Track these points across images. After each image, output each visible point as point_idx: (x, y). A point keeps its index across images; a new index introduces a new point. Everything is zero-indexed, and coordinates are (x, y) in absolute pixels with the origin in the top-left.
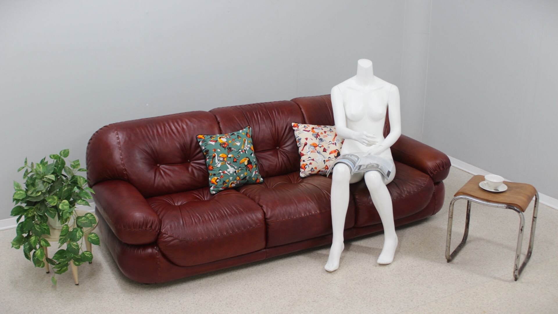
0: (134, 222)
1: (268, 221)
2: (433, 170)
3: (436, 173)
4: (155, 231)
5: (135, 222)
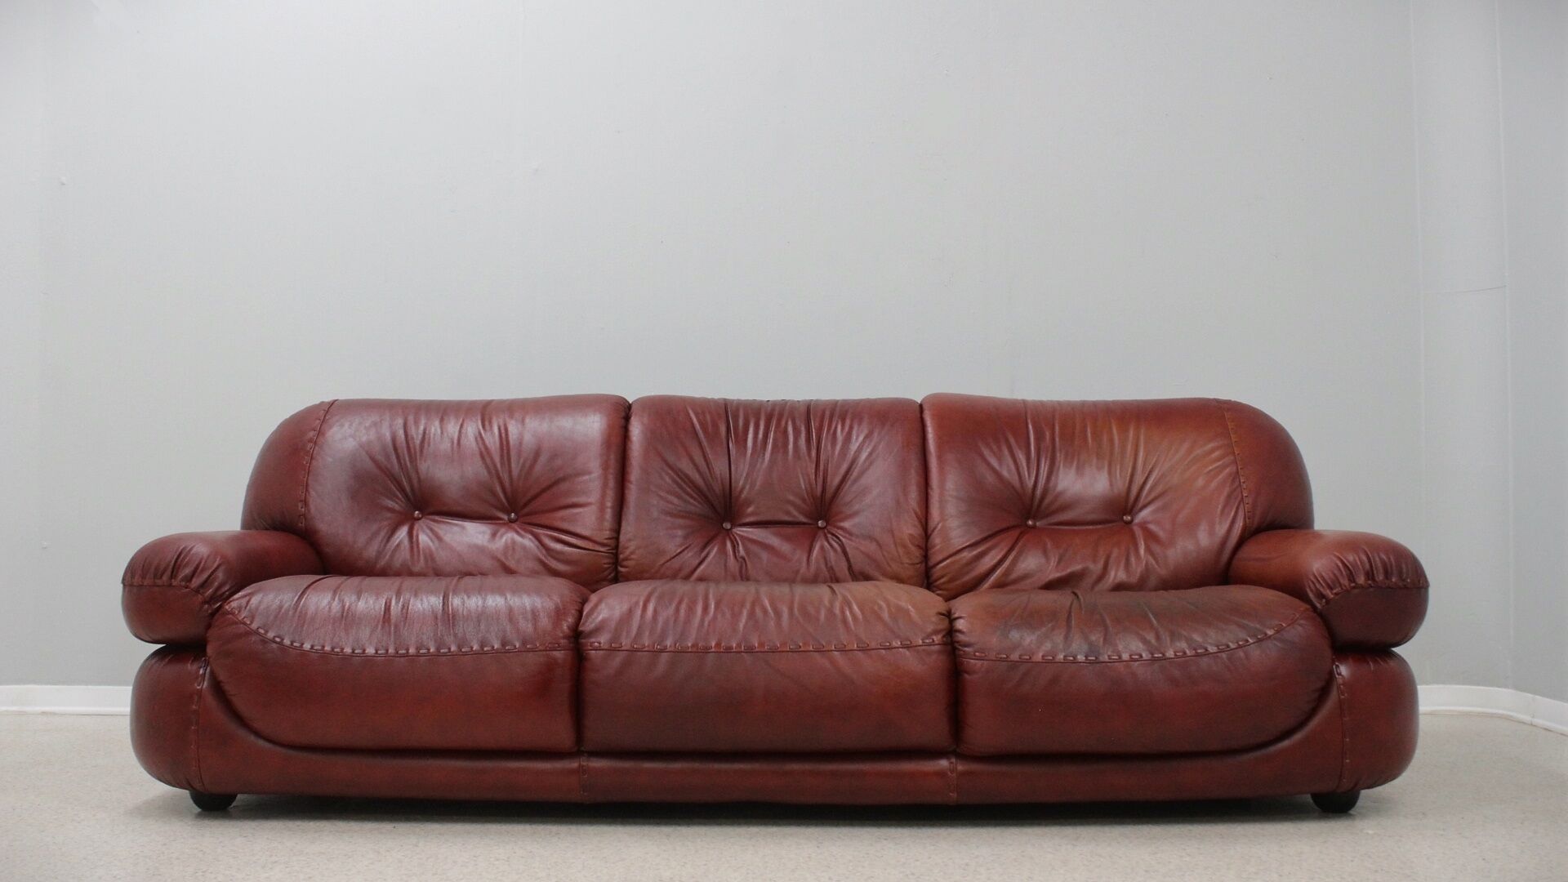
1: (583, 640)
2: (1326, 583)
3: (1336, 594)
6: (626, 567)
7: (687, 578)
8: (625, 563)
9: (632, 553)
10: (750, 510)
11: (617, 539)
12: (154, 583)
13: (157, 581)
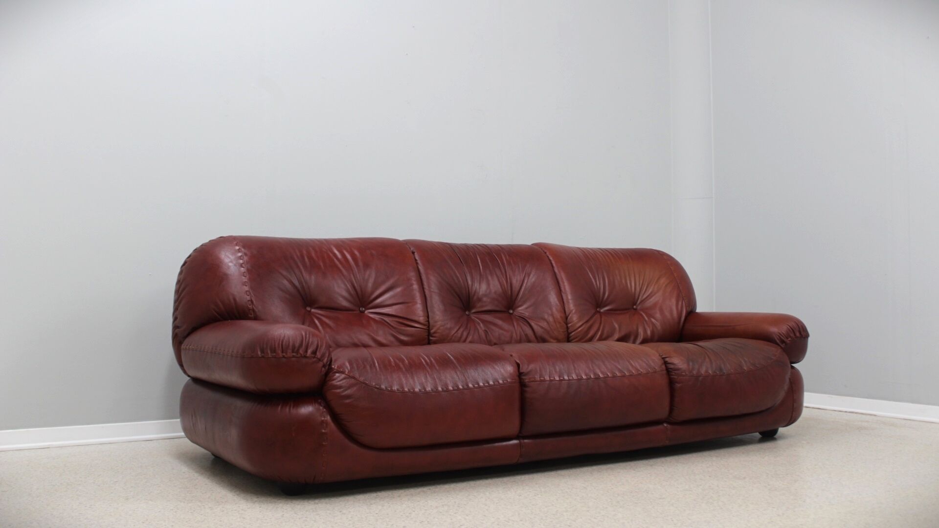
0: (282, 342)
1: (524, 377)
2: (785, 336)
3: (789, 341)
4: (321, 364)
5: (284, 341)
6: (435, 337)
7: (465, 341)
8: (434, 335)
9: (438, 329)
11: (428, 321)
12: (293, 356)
13: (294, 354)
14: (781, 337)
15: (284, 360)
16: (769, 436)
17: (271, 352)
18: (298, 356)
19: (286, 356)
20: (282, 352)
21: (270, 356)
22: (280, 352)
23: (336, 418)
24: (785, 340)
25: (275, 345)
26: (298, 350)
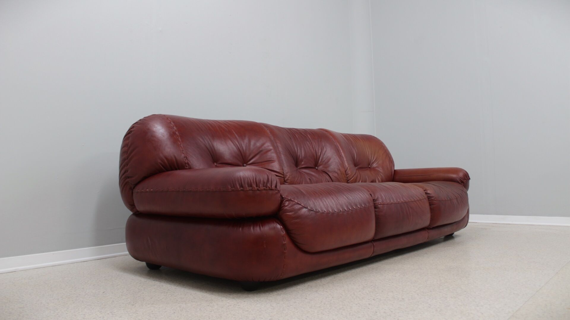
3: (465, 181)
4: (279, 195)
9: (289, 177)
10: (303, 163)
11: (283, 172)
12: (264, 189)
13: (265, 188)
14: (462, 180)
15: (258, 192)
16: (449, 237)
17: (248, 187)
18: (267, 189)
19: (259, 189)
20: (257, 186)
21: (248, 189)
22: (254, 186)
23: (288, 232)
24: (463, 181)
25: (250, 181)
26: (267, 184)
